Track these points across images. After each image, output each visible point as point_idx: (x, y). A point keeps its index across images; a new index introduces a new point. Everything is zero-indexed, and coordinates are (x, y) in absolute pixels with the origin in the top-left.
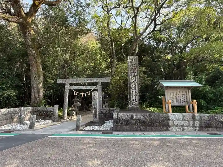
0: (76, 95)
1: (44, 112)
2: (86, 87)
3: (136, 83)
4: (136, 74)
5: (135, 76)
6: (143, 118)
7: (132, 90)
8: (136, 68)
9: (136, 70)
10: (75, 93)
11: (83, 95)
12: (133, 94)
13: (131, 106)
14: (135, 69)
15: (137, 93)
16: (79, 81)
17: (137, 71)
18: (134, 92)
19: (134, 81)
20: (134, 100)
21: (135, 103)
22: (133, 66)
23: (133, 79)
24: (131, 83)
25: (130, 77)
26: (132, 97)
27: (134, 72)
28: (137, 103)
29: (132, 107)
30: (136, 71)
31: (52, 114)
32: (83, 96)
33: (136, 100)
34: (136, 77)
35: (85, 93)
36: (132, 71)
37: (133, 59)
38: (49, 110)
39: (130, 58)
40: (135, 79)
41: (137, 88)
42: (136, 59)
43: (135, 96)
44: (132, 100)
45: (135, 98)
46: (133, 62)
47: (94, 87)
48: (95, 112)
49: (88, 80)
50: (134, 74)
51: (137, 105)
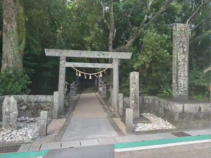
0: (80, 75)
1: (33, 104)
2: (96, 65)
5: (184, 53)
7: (180, 72)
8: (185, 41)
9: (185, 44)
10: (78, 73)
11: (90, 76)
12: (181, 77)
13: (178, 93)
15: (185, 76)
16: (85, 54)
17: (187, 46)
18: (182, 75)
19: (182, 60)
20: (182, 85)
21: (183, 90)
22: (182, 38)
24: (179, 62)
25: (179, 53)
26: (180, 81)
27: (183, 47)
29: (180, 95)
31: (49, 106)
32: (90, 78)
33: (184, 85)
35: (95, 74)
36: (181, 45)
37: (183, 29)
38: (44, 100)
39: (180, 26)
40: (184, 56)
41: (186, 69)
42: (186, 29)
43: (184, 81)
44: (180, 85)
45: (184, 82)
46: (183, 33)
47: (108, 66)
48: (136, 103)
49: (99, 55)
50: (184, 51)
51: (185, 92)
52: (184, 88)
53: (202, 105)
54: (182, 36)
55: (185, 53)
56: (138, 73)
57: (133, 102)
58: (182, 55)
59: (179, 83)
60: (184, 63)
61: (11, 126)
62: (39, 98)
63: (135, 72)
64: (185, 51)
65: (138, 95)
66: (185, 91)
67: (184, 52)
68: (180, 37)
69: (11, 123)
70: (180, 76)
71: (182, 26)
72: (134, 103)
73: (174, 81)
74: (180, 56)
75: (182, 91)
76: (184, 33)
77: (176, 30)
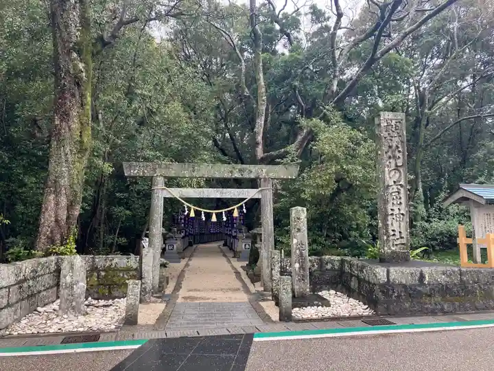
0: (192, 214)
1: (103, 273)
2: (226, 193)
3: (399, 187)
4: (400, 163)
5: (397, 168)
6: (448, 279)
7: (390, 206)
8: (399, 146)
9: (399, 151)
10: (189, 209)
11: (214, 216)
12: (394, 217)
13: (390, 249)
14: (397, 147)
15: (402, 214)
17: (403, 155)
18: (396, 212)
19: (394, 182)
20: (397, 233)
21: (398, 242)
22: (391, 140)
23: (394, 175)
24: (388, 186)
25: (386, 169)
26: (392, 224)
27: (394, 157)
28: (404, 241)
29: (393, 252)
30: (400, 155)
32: (214, 219)
33: (400, 232)
34: (401, 171)
35: (223, 211)
36: (389, 154)
37: (394, 122)
38: (123, 265)
39: (386, 117)
40: (397, 175)
41: (403, 201)
42: (400, 122)
43: (400, 224)
44: (392, 233)
45: (400, 227)
46: (393, 129)
47: (250, 194)
48: (304, 269)
49: (231, 172)
50: (396, 163)
51: (403, 246)
52: (402, 238)
53: (426, 270)
54: (392, 137)
55: (399, 168)
56: (305, 209)
57: (297, 265)
58: (393, 173)
59: (390, 228)
60: (398, 189)
61: (73, 308)
62: (114, 262)
63: (300, 208)
64: (399, 165)
65: (306, 253)
66: (404, 244)
67: (397, 166)
68: (388, 138)
69: (74, 304)
70: (392, 214)
71: (390, 117)
72: (299, 268)
73: (380, 225)
74: (389, 174)
75: (396, 245)
76: (396, 129)
77: (379, 125)
